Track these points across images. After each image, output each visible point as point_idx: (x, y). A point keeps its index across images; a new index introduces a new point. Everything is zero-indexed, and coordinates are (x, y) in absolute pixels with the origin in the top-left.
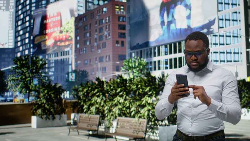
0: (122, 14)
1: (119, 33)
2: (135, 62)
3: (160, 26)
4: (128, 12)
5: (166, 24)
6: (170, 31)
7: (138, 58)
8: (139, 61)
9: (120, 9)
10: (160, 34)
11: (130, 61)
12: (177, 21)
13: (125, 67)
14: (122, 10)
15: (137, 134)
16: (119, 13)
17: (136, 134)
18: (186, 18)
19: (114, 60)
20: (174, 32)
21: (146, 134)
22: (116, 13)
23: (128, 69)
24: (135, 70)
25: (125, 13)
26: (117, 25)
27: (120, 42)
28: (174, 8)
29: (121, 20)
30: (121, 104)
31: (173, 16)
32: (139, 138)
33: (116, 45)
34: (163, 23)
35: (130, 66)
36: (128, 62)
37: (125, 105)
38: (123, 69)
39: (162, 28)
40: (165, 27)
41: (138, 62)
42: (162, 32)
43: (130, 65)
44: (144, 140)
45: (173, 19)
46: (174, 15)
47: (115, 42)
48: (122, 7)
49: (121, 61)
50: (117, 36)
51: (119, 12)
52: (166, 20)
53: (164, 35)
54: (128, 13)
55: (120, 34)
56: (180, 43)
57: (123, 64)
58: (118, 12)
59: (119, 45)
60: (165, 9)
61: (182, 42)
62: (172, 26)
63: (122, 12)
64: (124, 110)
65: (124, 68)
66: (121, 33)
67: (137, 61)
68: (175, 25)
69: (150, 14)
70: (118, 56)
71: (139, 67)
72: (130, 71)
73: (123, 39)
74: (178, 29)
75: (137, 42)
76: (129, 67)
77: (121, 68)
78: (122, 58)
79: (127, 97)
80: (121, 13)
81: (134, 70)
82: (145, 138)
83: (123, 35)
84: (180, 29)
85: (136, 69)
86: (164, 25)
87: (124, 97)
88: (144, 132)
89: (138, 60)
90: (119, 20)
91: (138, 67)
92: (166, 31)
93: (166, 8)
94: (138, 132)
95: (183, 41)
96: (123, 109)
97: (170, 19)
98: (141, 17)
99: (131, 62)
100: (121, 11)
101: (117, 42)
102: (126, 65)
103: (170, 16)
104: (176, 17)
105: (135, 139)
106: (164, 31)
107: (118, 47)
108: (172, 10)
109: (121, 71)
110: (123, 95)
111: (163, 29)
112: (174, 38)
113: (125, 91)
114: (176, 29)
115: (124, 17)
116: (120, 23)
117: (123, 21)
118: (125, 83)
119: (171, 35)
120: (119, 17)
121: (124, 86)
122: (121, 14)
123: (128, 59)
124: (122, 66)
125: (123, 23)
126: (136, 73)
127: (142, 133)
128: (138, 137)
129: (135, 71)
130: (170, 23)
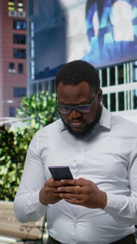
0: (19, 16)
1: (14, 49)
2: (42, 100)
3: (86, 37)
4: (31, 12)
5: (96, 33)
6: (104, 46)
7: (47, 93)
8: (49, 98)
9: (17, 7)
10: (85, 51)
11: (33, 98)
12: (115, 29)
13: (24, 109)
14: (20, 10)
15: (28, 231)
16: (15, 15)
17: (25, 232)
18: (131, 23)
19: (5, 97)
20: (112, 48)
21: (43, 232)
22: (10, 15)
23: (30, 113)
24: (42, 115)
25: (24, 15)
26: (11, 36)
27: (16, 66)
28: (111, 5)
29: (18, 27)
30: (3, 178)
31: (109, 20)
32: (30, 240)
33: (10, 71)
34: (91, 32)
35: (33, 108)
36: (29, 101)
37: (9, 179)
38: (20, 113)
39: (90, 40)
40: (95, 39)
41: (47, 100)
42: (89, 48)
43: (34, 105)
44: (40, 242)
45: (109, 24)
46: (111, 17)
47: (8, 65)
48: (20, 5)
49: (18, 99)
50: (12, 55)
51: (15, 12)
52: (96, 27)
53: (92, 53)
54: (30, 15)
55: (16, 51)
56: (121, 67)
57: (21, 104)
58: (13, 13)
59: (14, 71)
60: (94, 8)
61: (124, 65)
62: (108, 38)
63: (19, 13)
64: (8, 189)
65: (22, 111)
66: (18, 50)
67: (45, 99)
68: (113, 36)
69: (68, 17)
70: (12, 90)
71: (48, 109)
72: (33, 116)
73: (21, 61)
74: (118, 42)
75: (46, 66)
76: (31, 110)
77: (18, 110)
78: (19, 93)
79: (14, 165)
80: (17, 14)
81: (40, 114)
82: (41, 239)
83: (21, 54)
84: (122, 43)
85: (43, 113)
86: (93, 35)
87: (8, 165)
88: (41, 229)
89: (47, 97)
90: (15, 27)
91: (46, 109)
92: (97, 45)
93: (96, 5)
94: (29, 229)
95: (126, 63)
96: (6, 186)
97: (104, 24)
98: (54, 21)
99: (36, 101)
100: (18, 11)
101: (12, 66)
102: (25, 106)
103: (104, 20)
104: (114, 20)
105: (24, 240)
106: (93, 46)
107: (12, 73)
108: (107, 9)
109: (17, 116)
110: (7, 160)
111: (92, 43)
112: (111, 58)
113: (10, 154)
114: (115, 42)
115: (22, 21)
116: (16, 32)
117: (22, 29)
118: (9, 139)
119: (106, 53)
120: (15, 22)
121: (7, 145)
122: (17, 16)
123: (30, 95)
124: (19, 108)
125: (22, 32)
126: (42, 119)
127: (37, 230)
128: (29, 238)
129: (41, 117)
130: (103, 32)
